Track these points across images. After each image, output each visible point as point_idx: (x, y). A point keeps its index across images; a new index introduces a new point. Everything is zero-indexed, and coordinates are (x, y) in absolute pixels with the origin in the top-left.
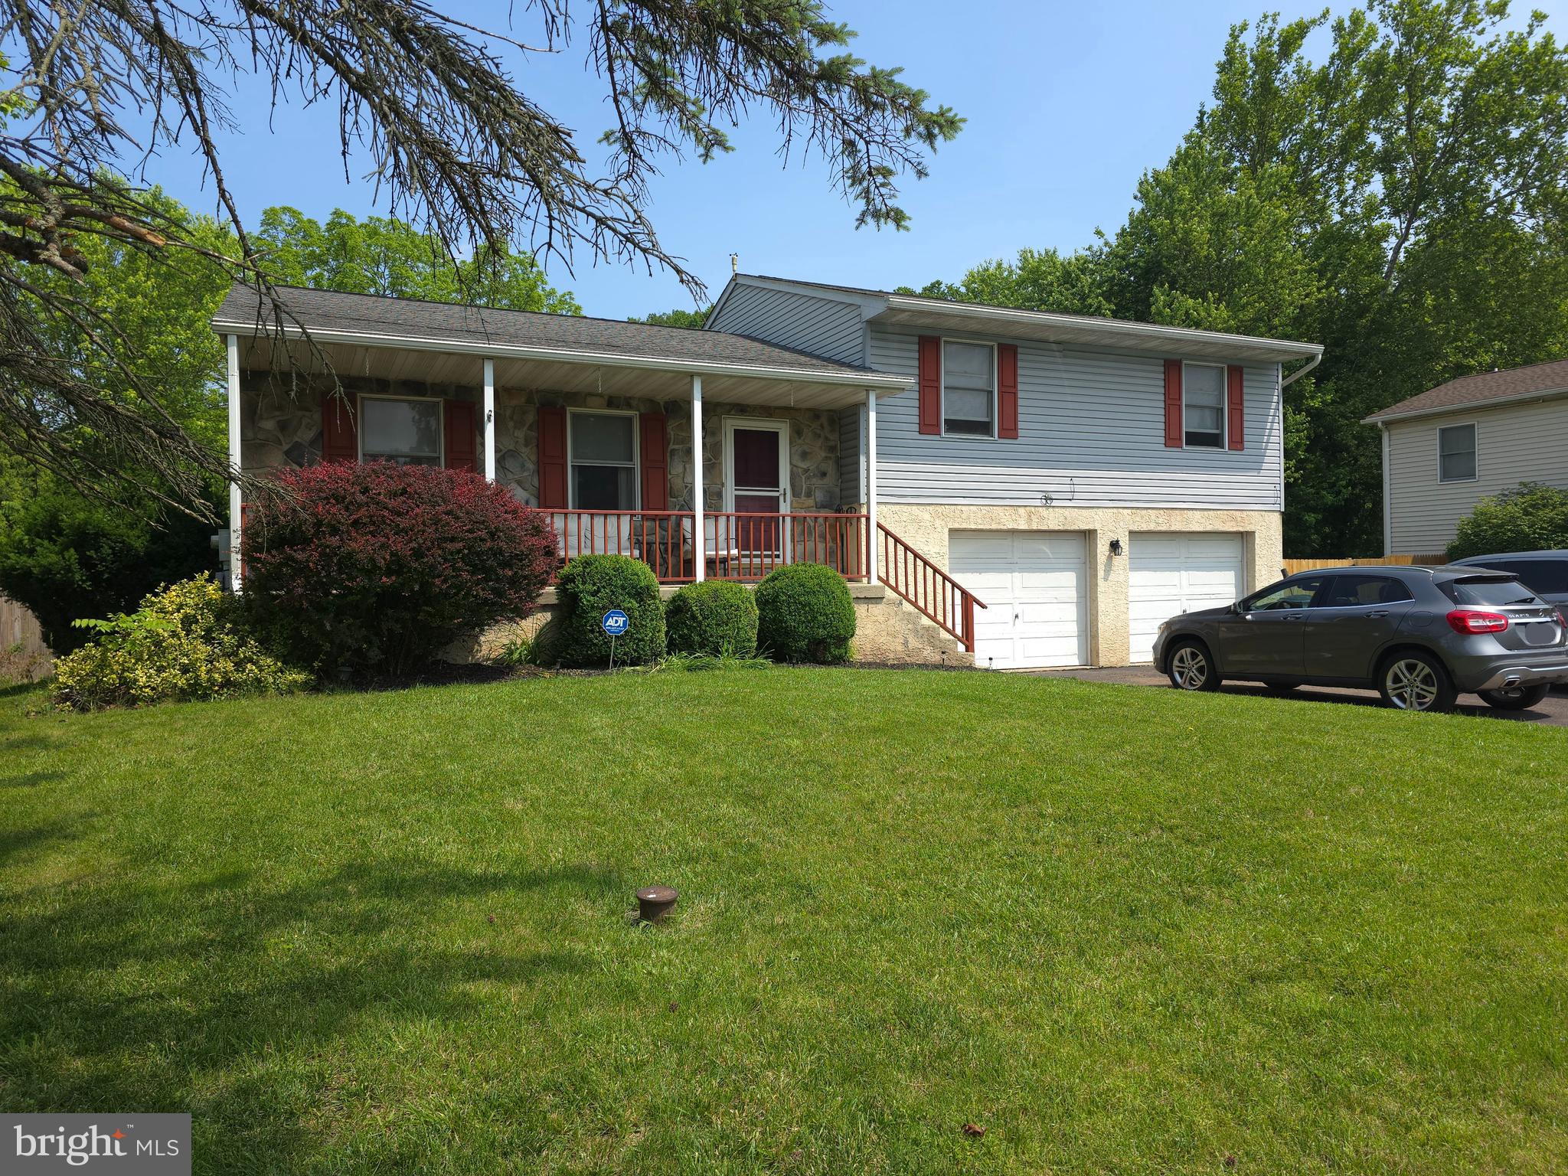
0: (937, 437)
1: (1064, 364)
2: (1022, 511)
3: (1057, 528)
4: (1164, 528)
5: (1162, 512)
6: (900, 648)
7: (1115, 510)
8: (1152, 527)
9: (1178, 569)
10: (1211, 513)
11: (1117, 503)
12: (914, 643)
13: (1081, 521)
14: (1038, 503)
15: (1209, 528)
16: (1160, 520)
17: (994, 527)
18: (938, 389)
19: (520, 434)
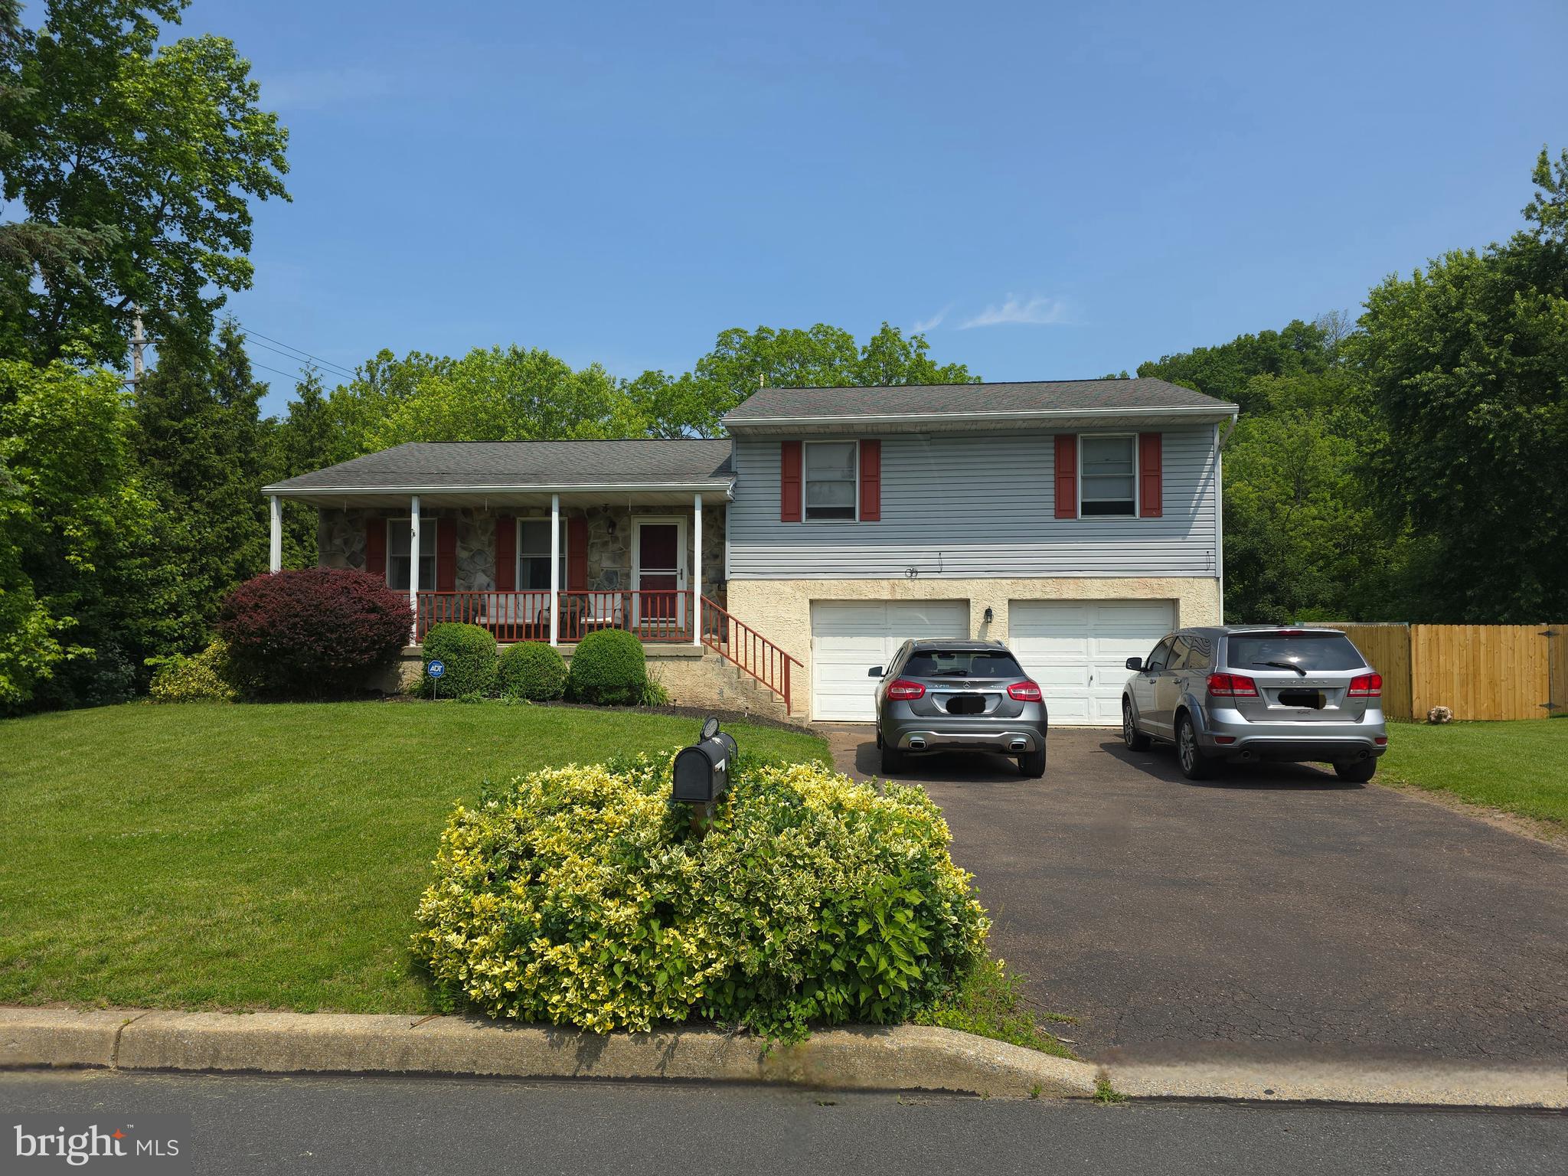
0: (798, 524)
1: (931, 451)
2: (885, 583)
3: (924, 598)
4: (1053, 596)
5: (1050, 581)
6: (716, 697)
7: (991, 581)
8: (1038, 595)
9: (1085, 636)
10: (1116, 580)
11: (996, 573)
12: (728, 693)
13: (954, 590)
14: (903, 575)
15: (1113, 596)
16: (1048, 589)
17: (855, 597)
18: (799, 484)
19: (485, 539)
